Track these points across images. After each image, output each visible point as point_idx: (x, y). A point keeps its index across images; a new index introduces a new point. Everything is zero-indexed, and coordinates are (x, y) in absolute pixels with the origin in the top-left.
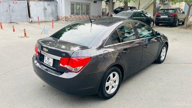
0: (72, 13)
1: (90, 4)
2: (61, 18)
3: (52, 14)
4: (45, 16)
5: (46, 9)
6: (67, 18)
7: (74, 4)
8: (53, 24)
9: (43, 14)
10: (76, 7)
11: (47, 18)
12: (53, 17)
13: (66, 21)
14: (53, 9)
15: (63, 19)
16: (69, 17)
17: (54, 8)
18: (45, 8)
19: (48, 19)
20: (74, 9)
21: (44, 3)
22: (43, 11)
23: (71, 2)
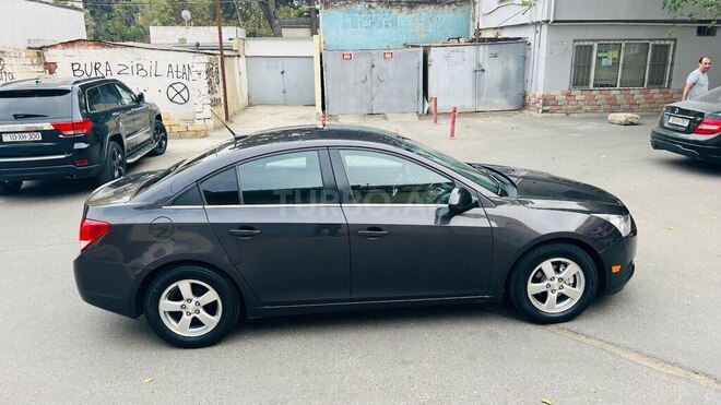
0: (579, 81)
1: (675, 40)
2: (533, 100)
3: (504, 87)
4: (478, 94)
5: (483, 70)
6: (551, 102)
8: (453, 122)
9: (470, 86)
10: (599, 59)
11: (483, 99)
12: (506, 96)
13: (544, 111)
14: (507, 68)
15: (538, 105)
16: (561, 98)
17: (512, 65)
18: (480, 66)
19: (486, 104)
20: (589, 67)
21: (478, 52)
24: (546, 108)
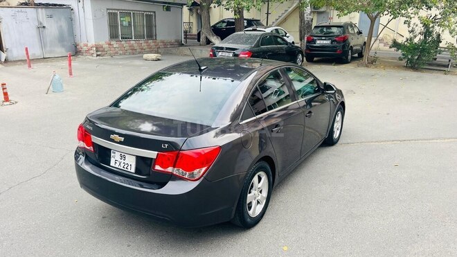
0: (113, 36)
1: (155, 12)
2: (85, 48)
3: (61, 39)
4: (43, 44)
5: (44, 27)
6: (101, 49)
7: (116, 14)
9: (36, 40)
10: (121, 21)
11: (48, 49)
12: (63, 46)
13: (97, 55)
14: (61, 26)
15: (92, 52)
16: (106, 46)
17: (64, 24)
18: (41, 23)
19: (51, 52)
20: (117, 26)
21: (37, 13)
22: (34, 32)
23: (108, 9)
24: (99, 53)
